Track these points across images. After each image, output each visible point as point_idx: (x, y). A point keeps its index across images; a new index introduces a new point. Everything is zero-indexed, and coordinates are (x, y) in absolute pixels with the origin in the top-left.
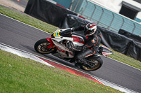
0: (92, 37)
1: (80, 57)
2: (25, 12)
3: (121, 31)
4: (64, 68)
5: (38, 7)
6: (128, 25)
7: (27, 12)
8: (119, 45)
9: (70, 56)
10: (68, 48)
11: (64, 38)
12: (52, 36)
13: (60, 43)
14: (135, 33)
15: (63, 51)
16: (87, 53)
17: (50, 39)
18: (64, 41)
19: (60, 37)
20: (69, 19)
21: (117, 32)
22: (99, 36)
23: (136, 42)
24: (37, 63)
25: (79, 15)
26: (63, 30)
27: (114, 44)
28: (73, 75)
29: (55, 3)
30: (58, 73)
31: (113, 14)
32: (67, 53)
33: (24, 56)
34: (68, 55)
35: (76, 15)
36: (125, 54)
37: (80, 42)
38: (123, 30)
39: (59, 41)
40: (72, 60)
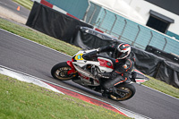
0: (124, 61)
1: (108, 86)
2: (27, 24)
3: (149, 48)
4: (77, 95)
5: (44, 17)
6: (157, 40)
7: (29, 24)
8: (146, 65)
9: (96, 84)
10: (93, 73)
11: (88, 62)
12: (74, 59)
13: (83, 68)
14: (167, 50)
15: (87, 78)
16: (116, 80)
17: (71, 63)
18: (88, 65)
19: (83, 60)
20: (82, 32)
21: (143, 49)
22: (133, 60)
23: (168, 62)
24: (42, 89)
25: (95, 27)
26: (88, 52)
27: (140, 64)
28: (88, 104)
29: (65, 13)
30: (69, 101)
31: (139, 26)
32: (91, 80)
33: (25, 80)
34: (93, 83)
35: (92, 27)
36: (154, 77)
37: (107, 67)
38: (151, 47)
39: (82, 65)
40: (97, 89)
